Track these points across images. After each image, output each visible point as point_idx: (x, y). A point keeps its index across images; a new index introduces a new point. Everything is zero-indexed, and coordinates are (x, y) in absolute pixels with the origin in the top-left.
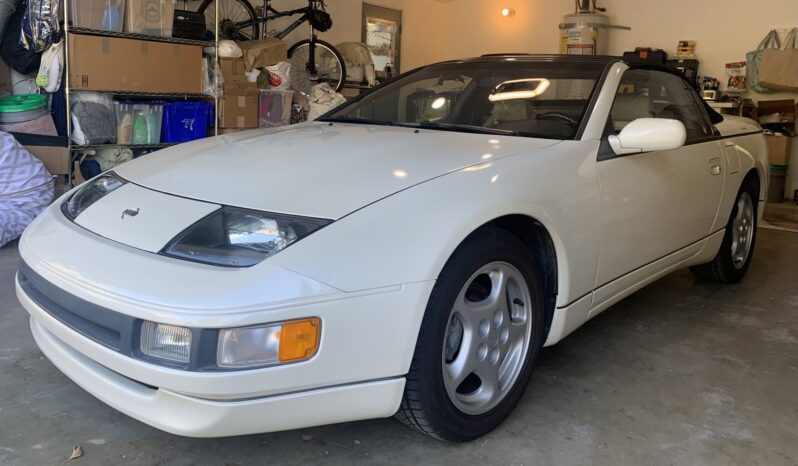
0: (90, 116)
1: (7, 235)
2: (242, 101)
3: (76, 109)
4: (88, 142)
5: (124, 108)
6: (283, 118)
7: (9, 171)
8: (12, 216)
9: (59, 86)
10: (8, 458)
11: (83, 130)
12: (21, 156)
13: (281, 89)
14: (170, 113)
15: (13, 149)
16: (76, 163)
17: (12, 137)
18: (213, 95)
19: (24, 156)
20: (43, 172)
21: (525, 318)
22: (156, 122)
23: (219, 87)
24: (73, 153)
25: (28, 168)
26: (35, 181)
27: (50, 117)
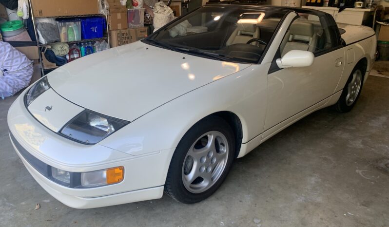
0: (46, 30)
1: (15, 90)
2: (119, 16)
3: (38, 27)
4: (46, 42)
5: (61, 24)
6: (140, 22)
7: (10, 61)
8: (16, 82)
9: (28, 16)
10: (11, 209)
11: (43, 37)
12: (15, 53)
13: (139, 8)
14: (84, 26)
15: (10, 51)
16: (43, 53)
17: (9, 45)
18: (104, 14)
19: (17, 53)
20: (26, 61)
21: (225, 151)
22: (78, 30)
23: (107, 10)
24: (40, 48)
25: (19, 59)
26: (23, 65)
27: (26, 32)
